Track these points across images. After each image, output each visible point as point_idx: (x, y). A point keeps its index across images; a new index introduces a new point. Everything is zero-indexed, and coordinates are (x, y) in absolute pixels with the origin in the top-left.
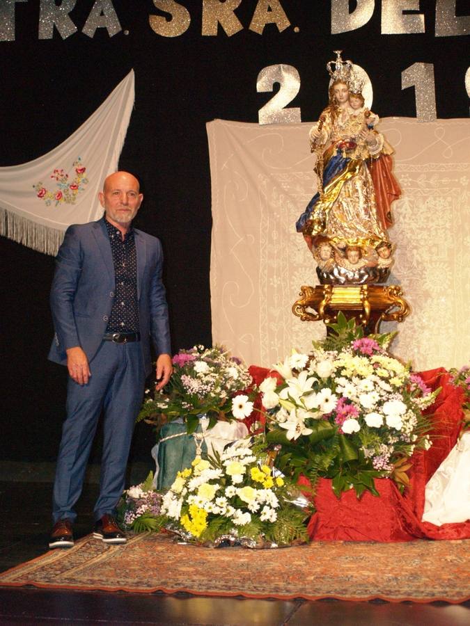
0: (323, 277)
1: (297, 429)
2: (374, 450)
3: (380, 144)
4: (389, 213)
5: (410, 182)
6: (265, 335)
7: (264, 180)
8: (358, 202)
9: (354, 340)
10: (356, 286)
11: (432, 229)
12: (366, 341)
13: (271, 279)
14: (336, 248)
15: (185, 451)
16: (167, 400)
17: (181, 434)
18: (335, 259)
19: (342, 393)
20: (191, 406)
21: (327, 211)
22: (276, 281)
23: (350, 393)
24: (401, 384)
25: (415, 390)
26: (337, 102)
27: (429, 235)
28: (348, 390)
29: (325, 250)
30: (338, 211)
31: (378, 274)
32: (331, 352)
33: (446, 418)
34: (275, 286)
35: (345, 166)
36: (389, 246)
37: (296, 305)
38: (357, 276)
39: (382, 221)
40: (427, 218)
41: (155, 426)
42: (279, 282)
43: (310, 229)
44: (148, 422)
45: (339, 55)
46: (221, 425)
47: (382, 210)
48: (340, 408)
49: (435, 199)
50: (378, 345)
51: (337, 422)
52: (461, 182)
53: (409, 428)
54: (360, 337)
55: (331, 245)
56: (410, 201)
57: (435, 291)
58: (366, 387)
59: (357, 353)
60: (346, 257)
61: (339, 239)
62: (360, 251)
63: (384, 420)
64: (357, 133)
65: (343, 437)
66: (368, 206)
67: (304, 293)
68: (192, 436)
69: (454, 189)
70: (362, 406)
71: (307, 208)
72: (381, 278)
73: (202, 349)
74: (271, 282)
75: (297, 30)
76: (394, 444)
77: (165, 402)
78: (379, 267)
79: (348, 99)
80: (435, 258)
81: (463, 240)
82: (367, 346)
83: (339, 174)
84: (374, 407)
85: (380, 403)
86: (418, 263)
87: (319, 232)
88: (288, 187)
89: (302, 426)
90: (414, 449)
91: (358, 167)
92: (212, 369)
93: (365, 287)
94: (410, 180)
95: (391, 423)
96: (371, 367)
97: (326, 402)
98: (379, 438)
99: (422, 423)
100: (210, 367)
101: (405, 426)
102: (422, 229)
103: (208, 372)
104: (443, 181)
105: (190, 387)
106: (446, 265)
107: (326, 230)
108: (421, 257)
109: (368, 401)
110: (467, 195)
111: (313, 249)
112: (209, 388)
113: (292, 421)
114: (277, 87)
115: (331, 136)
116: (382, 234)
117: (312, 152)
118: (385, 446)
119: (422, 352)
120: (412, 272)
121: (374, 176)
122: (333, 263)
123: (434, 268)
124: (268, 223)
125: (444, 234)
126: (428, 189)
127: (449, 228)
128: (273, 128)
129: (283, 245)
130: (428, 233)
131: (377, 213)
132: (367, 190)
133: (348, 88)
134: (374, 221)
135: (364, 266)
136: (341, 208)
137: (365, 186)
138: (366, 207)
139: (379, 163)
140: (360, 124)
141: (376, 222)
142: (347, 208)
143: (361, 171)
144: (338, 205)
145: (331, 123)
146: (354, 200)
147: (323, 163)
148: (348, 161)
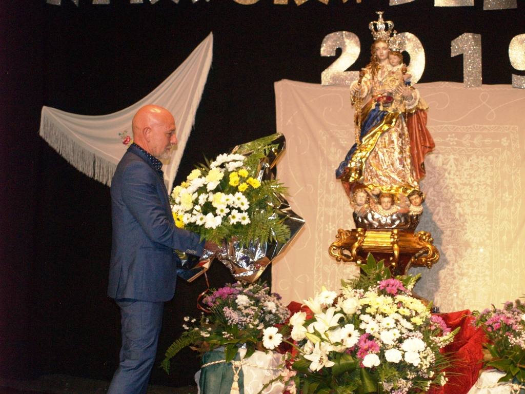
0: (359, 221)
1: (321, 361)
2: (392, 384)
3: (415, 99)
4: (423, 164)
5: (456, 141)
6: (320, 276)
7: (324, 135)
8: (394, 153)
9: (381, 280)
10: (387, 231)
11: (474, 185)
12: (392, 281)
13: (327, 226)
14: (371, 194)
15: (223, 377)
16: (210, 329)
17: (221, 361)
18: (369, 205)
19: (365, 329)
20: (230, 336)
21: (364, 160)
22: (331, 227)
23: (372, 329)
24: (422, 323)
25: (436, 330)
26: (378, 60)
27: (471, 191)
28: (370, 325)
29: (361, 196)
30: (374, 161)
31: (409, 220)
32: (358, 291)
33: (468, 357)
34: (330, 232)
35: (382, 119)
36: (420, 194)
37: (332, 246)
38: (389, 221)
39: (416, 171)
40: (470, 175)
41: (199, 353)
42: (334, 229)
43: (349, 176)
44: (194, 348)
45: (381, 16)
46: (257, 354)
47: (416, 160)
48: (362, 343)
49: (478, 158)
50: (404, 286)
51: (358, 356)
52: (502, 143)
53: (426, 365)
54: (388, 278)
55: (366, 192)
56: (455, 159)
57: (474, 241)
58: (388, 324)
59: (382, 292)
60: (380, 203)
61: (374, 187)
62: (393, 198)
63: (403, 356)
64: (394, 88)
65: (363, 370)
66: (402, 157)
67: (341, 235)
68: (230, 364)
69: (496, 149)
70: (383, 342)
71: (346, 157)
72: (412, 224)
74: (326, 228)
75: (358, 1)
76: (413, 379)
77: (207, 331)
78: (411, 214)
79: (388, 57)
80: (476, 211)
81: (502, 196)
82: (393, 286)
83: (377, 126)
84: (394, 344)
85: (400, 340)
86: (460, 215)
87: (354, 181)
88: (346, 142)
89: (325, 358)
90: (431, 384)
91: (394, 120)
92: (252, 302)
93: (395, 231)
94: (456, 139)
95: (409, 359)
96: (395, 306)
97: (349, 337)
98: (397, 373)
99: (440, 360)
100: (251, 301)
101: (422, 363)
102: (465, 184)
103: (248, 305)
104: (486, 141)
105: (230, 318)
106: (486, 218)
107: (362, 177)
108: (463, 210)
109: (388, 338)
110: (507, 154)
111: (351, 195)
112: (248, 319)
113: (317, 353)
114: (339, 52)
115: (371, 91)
116: (416, 183)
118: (403, 381)
119: (460, 296)
120: (454, 223)
121: (410, 129)
122: (367, 208)
123: (474, 221)
124: (326, 174)
125: (485, 190)
126: (472, 148)
127: (490, 184)
128: (334, 89)
129: (339, 195)
130: (470, 188)
131: (411, 163)
132: (402, 141)
133: (388, 46)
134: (408, 170)
135: (396, 212)
136: (377, 157)
137: (400, 137)
138: (400, 157)
139: (415, 118)
140: (398, 79)
141: (409, 171)
142: (383, 158)
143: (397, 123)
144: (374, 155)
145: (372, 78)
146: (389, 150)
147: (362, 115)
148: (385, 114)
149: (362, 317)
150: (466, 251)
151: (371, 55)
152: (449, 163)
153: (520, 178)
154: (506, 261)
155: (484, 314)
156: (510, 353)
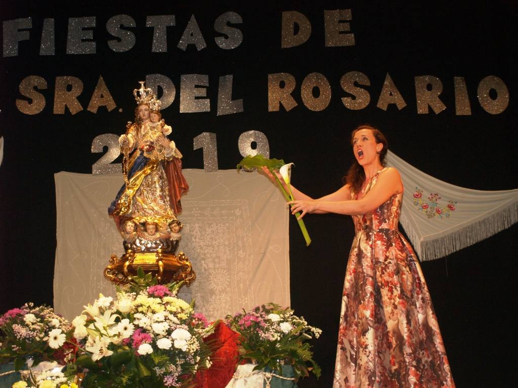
0: (129, 247)
1: (101, 350)
2: (164, 369)
3: (172, 149)
4: (179, 202)
5: (200, 213)
7: (95, 214)
8: (156, 191)
9: (150, 286)
10: (153, 252)
11: (215, 246)
12: (160, 287)
13: (98, 284)
14: (138, 223)
17: (11, 372)
18: (137, 232)
19: (138, 324)
20: (19, 349)
21: (131, 197)
23: (145, 323)
24: (187, 318)
26: (141, 120)
27: (213, 250)
28: (143, 321)
29: (130, 225)
30: (140, 197)
31: (170, 245)
32: (131, 294)
34: (102, 288)
35: (145, 165)
36: (179, 224)
37: (107, 269)
38: (154, 246)
39: (174, 206)
40: (212, 238)
45: (142, 85)
46: (43, 364)
47: (174, 198)
48: (137, 336)
49: (217, 225)
50: (169, 291)
51: (133, 347)
52: (236, 213)
53: (193, 349)
54: (156, 285)
55: (134, 222)
56: (199, 227)
57: (218, 289)
58: (158, 318)
59: (151, 295)
60: (146, 230)
61: (140, 218)
62: (156, 226)
63: (173, 343)
64: (155, 139)
65: (138, 358)
66: (163, 194)
67: (113, 260)
68: (20, 374)
69: (231, 218)
70: (154, 333)
72: (172, 248)
73: (32, 306)
75: (121, 110)
76: (181, 365)
78: (171, 239)
79: (149, 116)
80: (217, 266)
81: (238, 254)
82: (160, 290)
83: (141, 169)
84: (164, 334)
85: (170, 331)
86: (205, 270)
87: (124, 213)
89: (105, 349)
90: (198, 367)
91: (155, 165)
92: (39, 320)
94: (200, 212)
95: (177, 345)
96: (163, 306)
97: (125, 330)
98: (168, 358)
100: (37, 318)
101: (189, 348)
102: (208, 246)
103: (35, 322)
104: (223, 212)
105: (19, 333)
106: (225, 271)
107: (130, 211)
108: (207, 266)
109: (160, 328)
110: (240, 221)
112: (35, 333)
113: (97, 346)
114: (106, 149)
118: (174, 366)
120: (201, 277)
121: (168, 175)
122: (135, 235)
123: (216, 273)
124: (97, 244)
125: (224, 249)
126: (212, 218)
127: (227, 244)
128: (102, 177)
131: (169, 200)
133: (149, 108)
134: (167, 206)
135: (160, 238)
136: (142, 195)
137: (161, 179)
138: (161, 195)
139: (171, 167)
140: (158, 132)
141: (169, 207)
142: (147, 195)
143: (158, 168)
144: (140, 193)
145: (136, 134)
146: (152, 190)
147: (129, 163)
148: (148, 160)
149: (136, 316)
150: (211, 298)
152: (195, 230)
153: (250, 239)
154: (244, 304)
155: (236, 316)
156: (261, 346)
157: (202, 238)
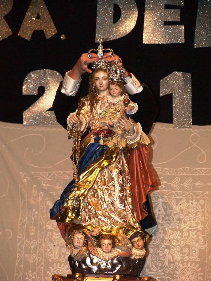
0: (75, 266)
3: (138, 133)
7: (25, 178)
8: (114, 191)
18: (87, 248)
21: (81, 198)
22: (31, 275)
26: (97, 91)
27: (181, 236)
29: (79, 238)
30: (93, 199)
31: (131, 265)
35: (101, 154)
36: (143, 236)
38: (109, 267)
39: (137, 212)
40: (180, 220)
42: (34, 277)
43: (64, 216)
45: (101, 44)
47: (138, 200)
49: (188, 202)
55: (84, 233)
56: (163, 203)
61: (92, 227)
62: (113, 240)
64: (116, 121)
66: (123, 195)
69: (207, 192)
71: (62, 195)
72: (134, 269)
74: (26, 277)
75: (63, 37)
78: (132, 258)
79: (108, 88)
80: (186, 258)
83: (96, 161)
86: (170, 263)
87: (72, 220)
88: (48, 185)
91: (115, 155)
93: (118, 277)
104: (196, 184)
106: (197, 266)
107: (80, 217)
108: (173, 257)
111: (66, 236)
114: (41, 91)
116: (137, 225)
117: (69, 138)
120: (163, 271)
121: (131, 166)
122: (85, 251)
123: (185, 268)
125: (196, 235)
126: (181, 192)
127: (201, 229)
128: (37, 129)
129: (39, 241)
130: (181, 234)
131: (132, 202)
132: (123, 178)
133: (109, 75)
134: (129, 210)
135: (117, 256)
136: (96, 196)
137: (121, 175)
138: (121, 196)
140: (119, 111)
141: (131, 212)
142: (102, 196)
143: (117, 159)
144: (93, 193)
145: (90, 111)
146: (110, 189)
147: (80, 150)
148: (105, 148)
151: (89, 86)
152: (158, 208)
157: (167, 218)
